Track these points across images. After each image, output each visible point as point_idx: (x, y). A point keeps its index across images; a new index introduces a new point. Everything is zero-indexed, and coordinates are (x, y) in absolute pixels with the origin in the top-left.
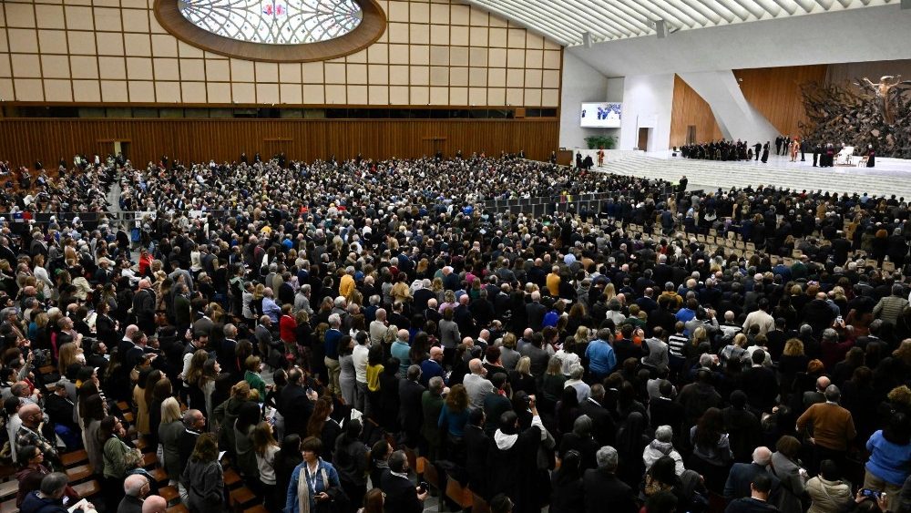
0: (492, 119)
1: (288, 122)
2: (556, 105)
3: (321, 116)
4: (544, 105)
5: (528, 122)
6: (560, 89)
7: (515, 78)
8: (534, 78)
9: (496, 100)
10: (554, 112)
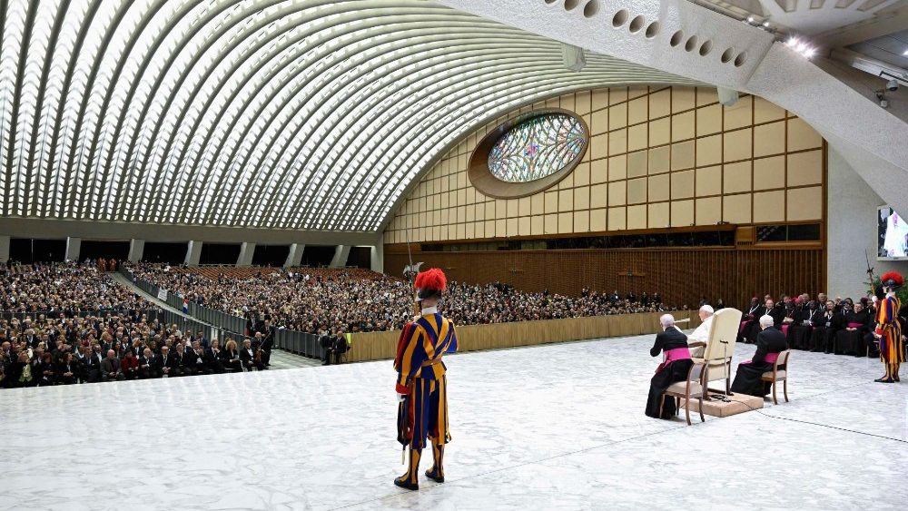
0: (701, 247)
1: (525, 253)
2: (818, 216)
3: (542, 247)
4: (789, 219)
5: (761, 252)
6: (824, 185)
7: (737, 178)
8: (769, 173)
9: (708, 216)
10: (814, 231)
